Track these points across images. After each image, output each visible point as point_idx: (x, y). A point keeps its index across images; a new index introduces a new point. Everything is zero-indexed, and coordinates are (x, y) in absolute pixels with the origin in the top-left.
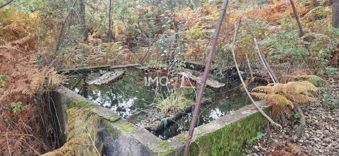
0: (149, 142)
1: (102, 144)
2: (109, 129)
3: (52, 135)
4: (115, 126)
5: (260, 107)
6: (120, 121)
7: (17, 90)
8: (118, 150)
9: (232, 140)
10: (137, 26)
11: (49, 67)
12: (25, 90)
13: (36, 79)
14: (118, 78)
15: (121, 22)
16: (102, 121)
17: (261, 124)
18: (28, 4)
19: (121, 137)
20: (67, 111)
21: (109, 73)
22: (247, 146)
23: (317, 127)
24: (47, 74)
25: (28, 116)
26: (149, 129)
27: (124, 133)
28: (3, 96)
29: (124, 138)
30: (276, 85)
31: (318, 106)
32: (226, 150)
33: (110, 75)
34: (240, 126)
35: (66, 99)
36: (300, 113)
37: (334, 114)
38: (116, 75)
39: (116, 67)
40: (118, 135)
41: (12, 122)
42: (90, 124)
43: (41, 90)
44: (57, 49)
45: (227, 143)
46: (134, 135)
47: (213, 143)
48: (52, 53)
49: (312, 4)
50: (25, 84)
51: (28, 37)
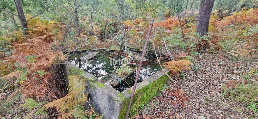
0: (113, 94)
1: (88, 93)
2: (91, 85)
3: (63, 85)
4: (94, 84)
5: (166, 72)
6: (97, 81)
7: (42, 64)
8: (96, 96)
9: (153, 89)
10: (105, 28)
11: (59, 51)
12: (46, 64)
13: (52, 58)
14: (96, 56)
15: (97, 26)
16: (87, 81)
17: (166, 80)
18: (49, 16)
19: (98, 90)
20: (68, 78)
21: (91, 53)
22: (159, 91)
23: (190, 80)
24: (58, 55)
25: (48, 77)
26: (112, 85)
27: (99, 88)
28: (34, 67)
29: (99, 91)
30: (174, 62)
31: (190, 70)
32: (150, 94)
33: (92, 54)
34: (157, 82)
35: (68, 68)
36: (183, 74)
37: (197, 74)
38: (95, 54)
39: (95, 49)
40: (96, 89)
41: (40, 81)
42: (81, 83)
43: (55, 63)
44: (64, 41)
45: (151, 91)
46: (105, 90)
47: (144, 92)
48: (61, 43)
49: (185, 21)
50: (46, 60)
51: (47, 35)
